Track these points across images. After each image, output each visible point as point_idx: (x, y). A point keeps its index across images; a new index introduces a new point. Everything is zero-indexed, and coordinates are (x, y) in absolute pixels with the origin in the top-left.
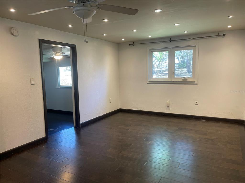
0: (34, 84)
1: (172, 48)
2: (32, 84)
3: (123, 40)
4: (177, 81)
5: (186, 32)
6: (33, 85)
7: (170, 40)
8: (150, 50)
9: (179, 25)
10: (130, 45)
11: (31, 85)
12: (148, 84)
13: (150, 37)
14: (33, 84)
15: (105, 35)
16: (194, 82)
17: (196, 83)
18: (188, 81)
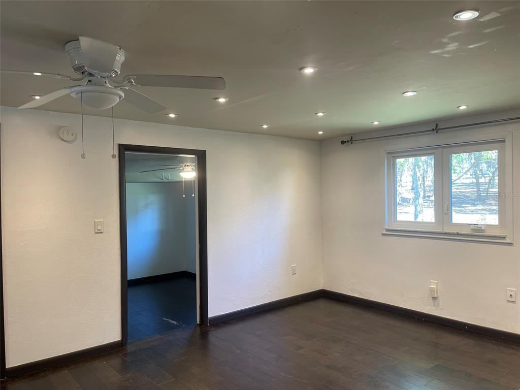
0: (102, 233)
1: (443, 148)
2: (98, 231)
3: (321, 133)
4: (455, 232)
5: (463, 108)
6: (99, 234)
7: (436, 127)
8: (389, 153)
9: (416, 95)
10: (343, 142)
11: (96, 233)
12: (383, 235)
13: (376, 123)
14: (100, 231)
15: (265, 127)
16: (504, 238)
17: (508, 241)
18: (486, 234)
